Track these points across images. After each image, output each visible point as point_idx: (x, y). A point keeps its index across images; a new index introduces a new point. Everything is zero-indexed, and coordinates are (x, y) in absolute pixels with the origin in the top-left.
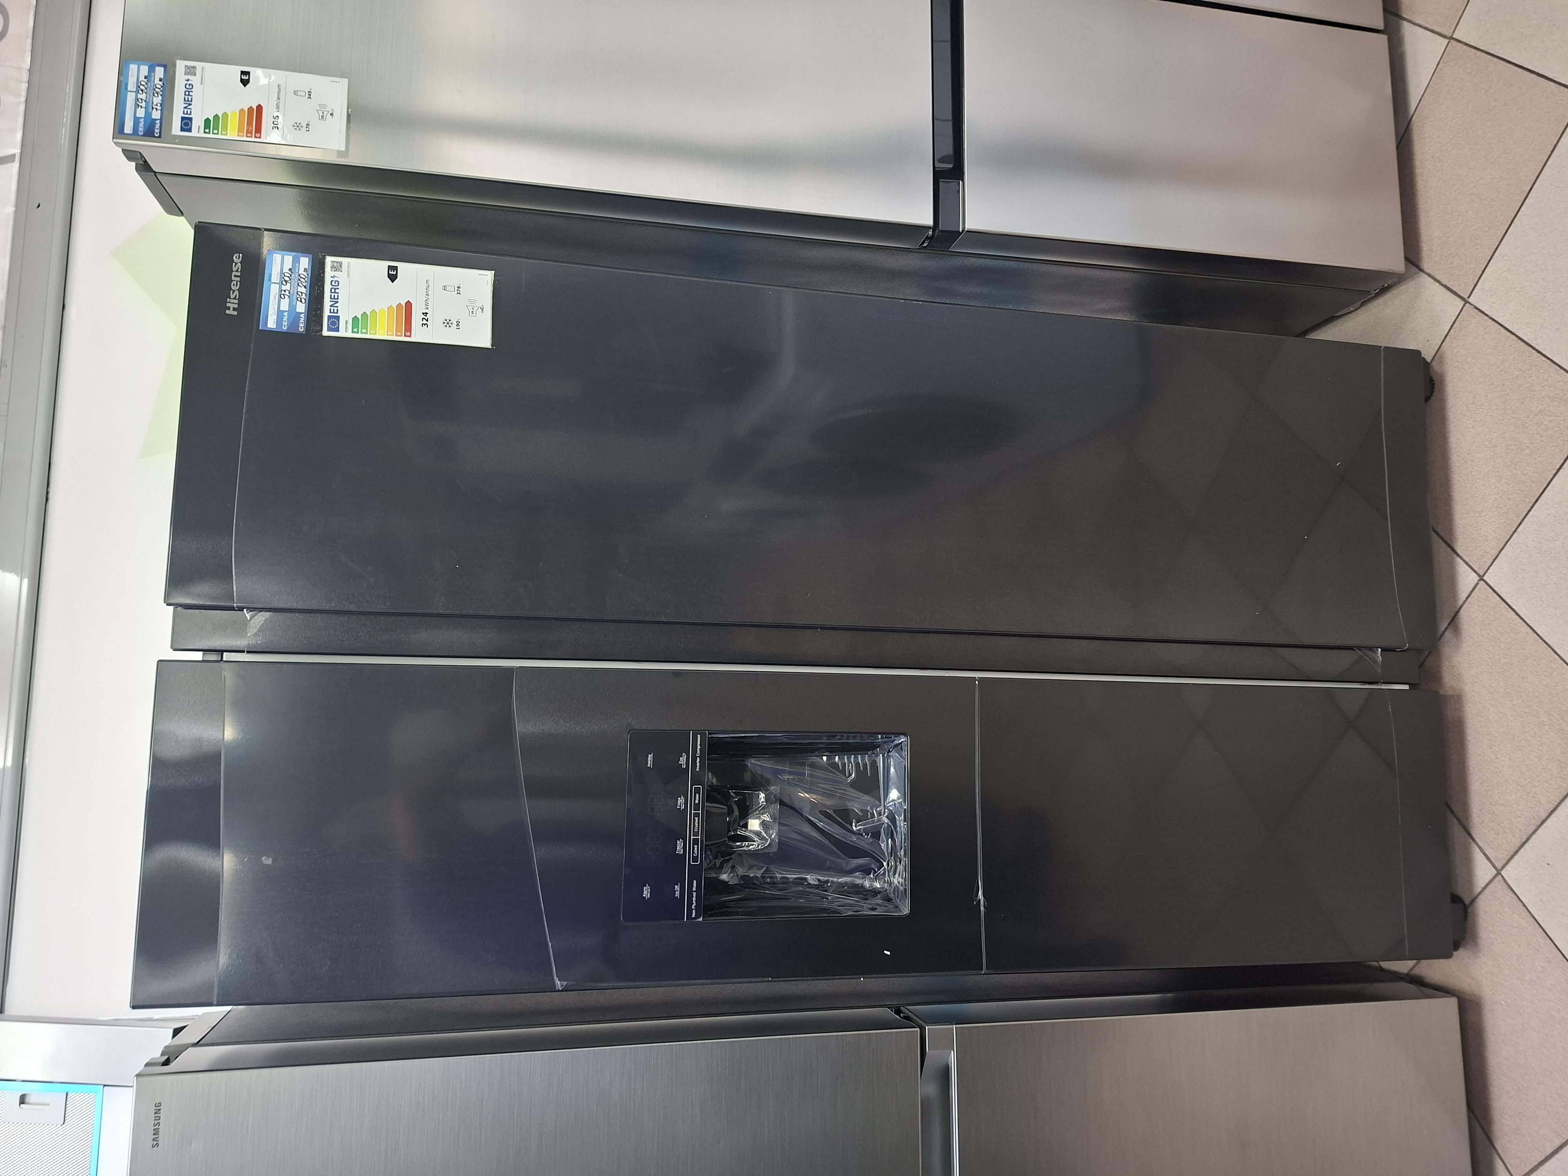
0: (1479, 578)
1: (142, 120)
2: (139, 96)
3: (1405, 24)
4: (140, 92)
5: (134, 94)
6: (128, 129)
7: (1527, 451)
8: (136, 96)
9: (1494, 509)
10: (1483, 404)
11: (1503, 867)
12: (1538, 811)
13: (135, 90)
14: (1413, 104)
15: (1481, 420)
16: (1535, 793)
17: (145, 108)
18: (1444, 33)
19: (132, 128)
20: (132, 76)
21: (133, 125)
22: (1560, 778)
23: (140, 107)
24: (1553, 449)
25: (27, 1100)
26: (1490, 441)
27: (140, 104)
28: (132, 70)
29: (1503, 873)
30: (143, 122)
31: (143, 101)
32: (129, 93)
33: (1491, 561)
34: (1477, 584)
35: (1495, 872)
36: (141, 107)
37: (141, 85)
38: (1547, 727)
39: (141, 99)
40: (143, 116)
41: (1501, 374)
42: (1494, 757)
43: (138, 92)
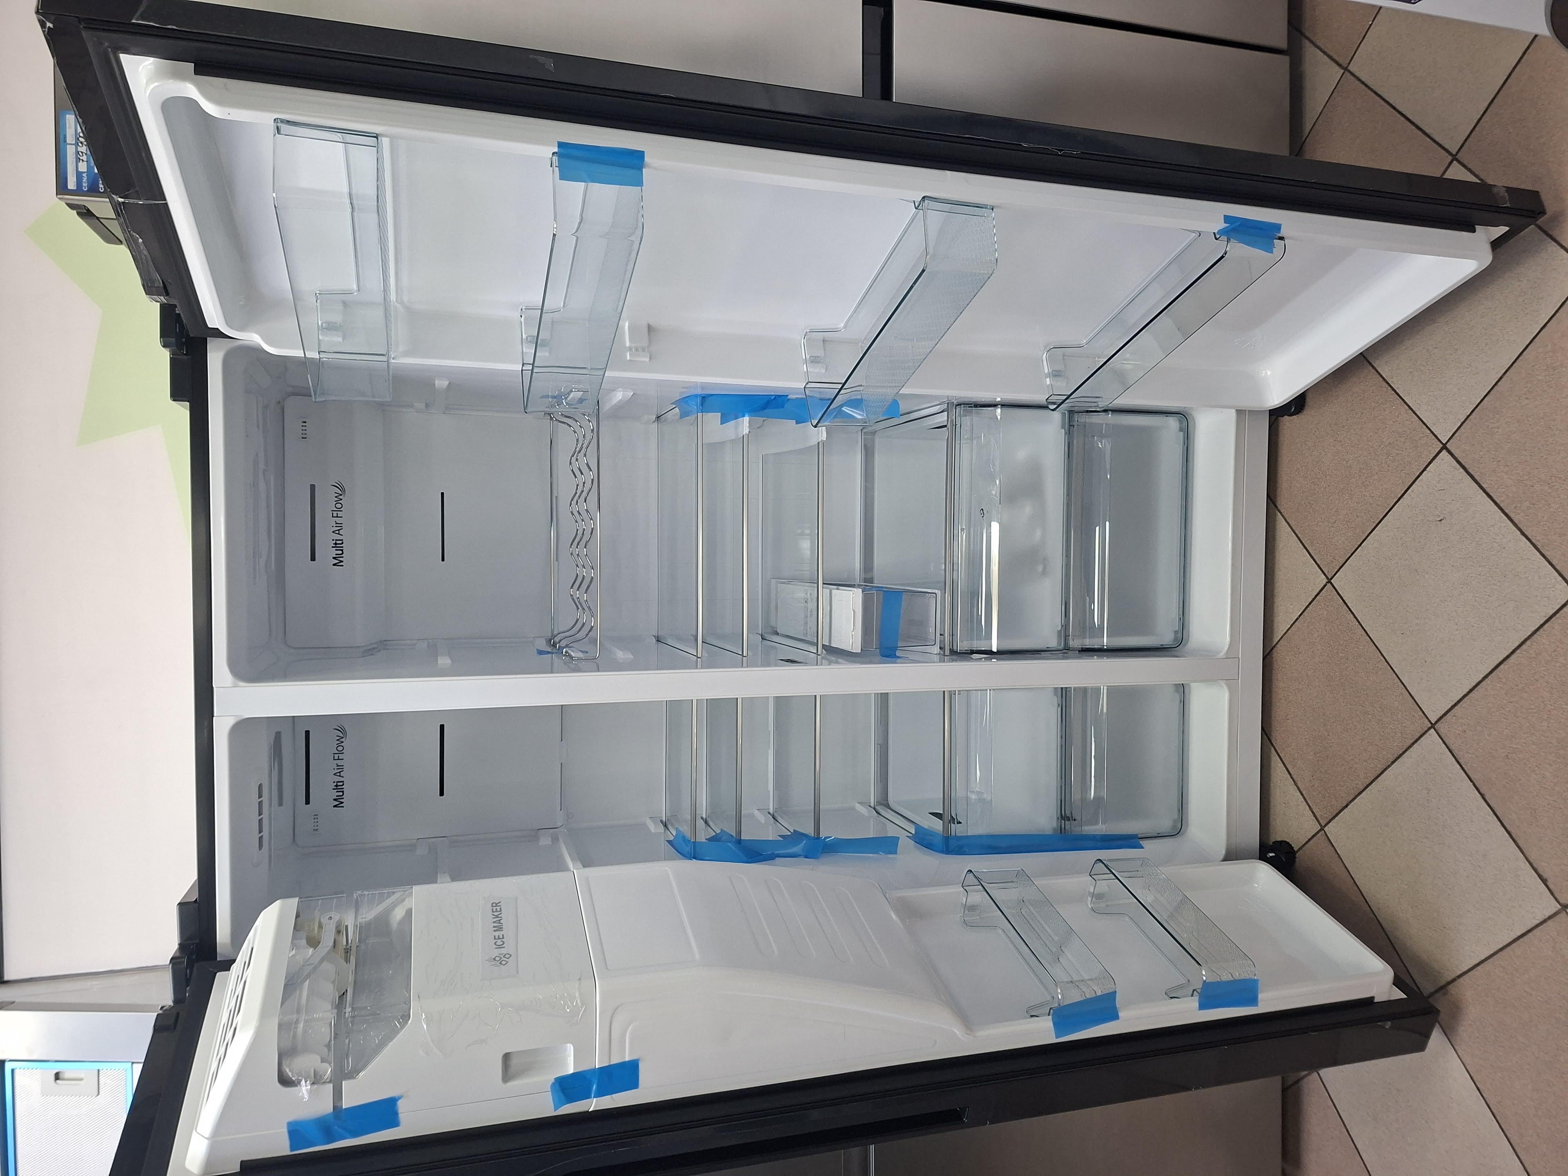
0: (1327, 581)
1: (84, 175)
2: (80, 149)
3: (1307, 43)
4: (80, 144)
5: (74, 146)
6: (72, 185)
7: (1376, 477)
8: (76, 148)
9: (1345, 522)
10: (1344, 426)
11: (1326, 825)
12: (1357, 784)
13: (74, 142)
14: (1308, 127)
15: (1341, 441)
16: (1356, 769)
17: (87, 161)
18: (1341, 62)
19: (76, 183)
20: (69, 128)
21: (75, 180)
22: (1376, 759)
23: (81, 161)
24: (1397, 479)
25: (61, 1076)
26: (1347, 462)
27: (81, 158)
28: (69, 120)
29: (1326, 829)
30: (86, 176)
31: (84, 154)
32: (68, 146)
33: (1338, 567)
34: (1325, 586)
35: (1320, 828)
36: (83, 161)
37: (80, 136)
38: (1370, 716)
39: (82, 152)
40: (86, 171)
41: (1361, 403)
42: (1326, 734)
43: (78, 145)
